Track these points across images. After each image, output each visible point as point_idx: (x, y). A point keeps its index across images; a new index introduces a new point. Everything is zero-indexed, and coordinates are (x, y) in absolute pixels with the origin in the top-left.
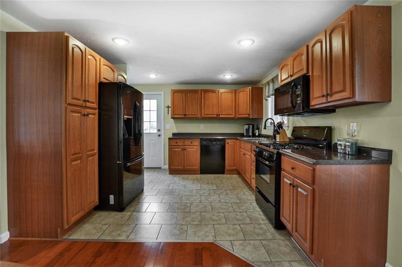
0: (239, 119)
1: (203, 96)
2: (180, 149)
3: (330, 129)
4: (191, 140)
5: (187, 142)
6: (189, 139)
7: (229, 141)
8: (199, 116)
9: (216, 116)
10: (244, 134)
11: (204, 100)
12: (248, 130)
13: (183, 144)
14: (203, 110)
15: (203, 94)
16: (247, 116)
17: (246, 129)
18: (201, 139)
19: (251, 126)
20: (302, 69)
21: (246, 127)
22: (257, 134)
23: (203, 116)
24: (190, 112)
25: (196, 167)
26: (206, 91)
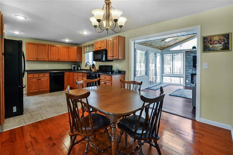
0: (70, 62)
1: (49, 48)
2: (36, 80)
3: (112, 66)
4: (44, 74)
5: (41, 75)
6: (42, 73)
7: (67, 73)
8: (47, 59)
9: (57, 60)
10: (72, 69)
11: (50, 51)
12: (74, 68)
13: (38, 76)
14: (49, 56)
15: (49, 47)
16: (75, 60)
17: (74, 67)
18: (50, 73)
19: (76, 65)
20: (105, 47)
21: (74, 66)
22: (79, 69)
23: (49, 60)
24: (40, 57)
25: (47, 89)
26: (51, 46)
